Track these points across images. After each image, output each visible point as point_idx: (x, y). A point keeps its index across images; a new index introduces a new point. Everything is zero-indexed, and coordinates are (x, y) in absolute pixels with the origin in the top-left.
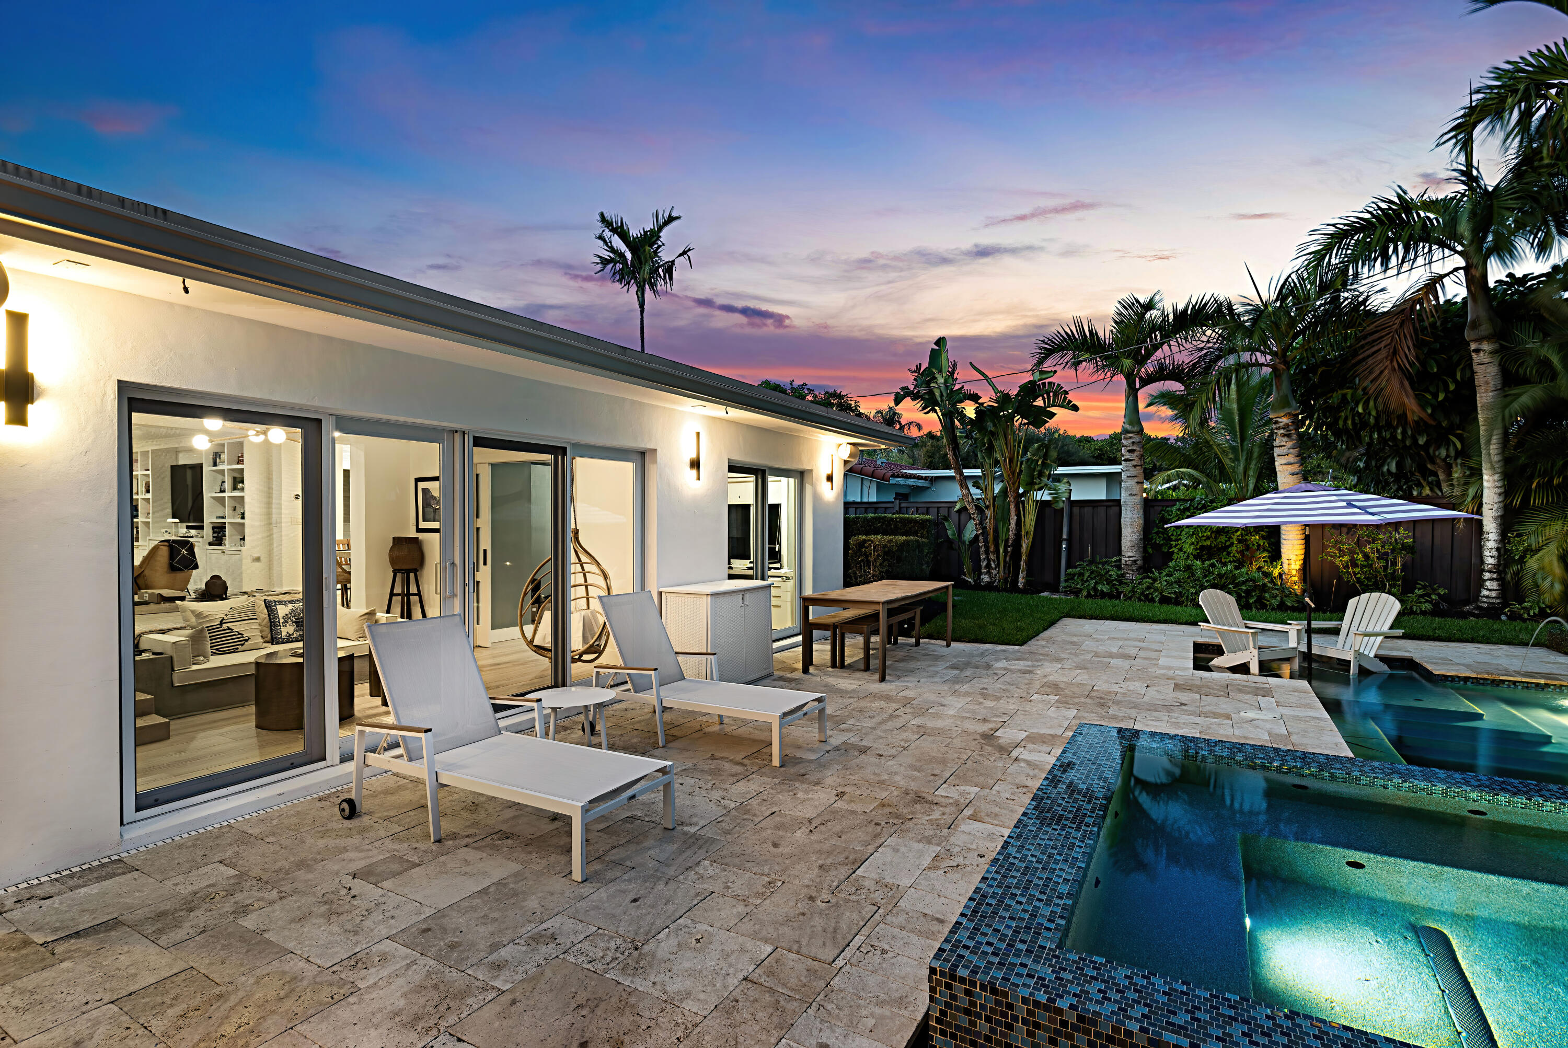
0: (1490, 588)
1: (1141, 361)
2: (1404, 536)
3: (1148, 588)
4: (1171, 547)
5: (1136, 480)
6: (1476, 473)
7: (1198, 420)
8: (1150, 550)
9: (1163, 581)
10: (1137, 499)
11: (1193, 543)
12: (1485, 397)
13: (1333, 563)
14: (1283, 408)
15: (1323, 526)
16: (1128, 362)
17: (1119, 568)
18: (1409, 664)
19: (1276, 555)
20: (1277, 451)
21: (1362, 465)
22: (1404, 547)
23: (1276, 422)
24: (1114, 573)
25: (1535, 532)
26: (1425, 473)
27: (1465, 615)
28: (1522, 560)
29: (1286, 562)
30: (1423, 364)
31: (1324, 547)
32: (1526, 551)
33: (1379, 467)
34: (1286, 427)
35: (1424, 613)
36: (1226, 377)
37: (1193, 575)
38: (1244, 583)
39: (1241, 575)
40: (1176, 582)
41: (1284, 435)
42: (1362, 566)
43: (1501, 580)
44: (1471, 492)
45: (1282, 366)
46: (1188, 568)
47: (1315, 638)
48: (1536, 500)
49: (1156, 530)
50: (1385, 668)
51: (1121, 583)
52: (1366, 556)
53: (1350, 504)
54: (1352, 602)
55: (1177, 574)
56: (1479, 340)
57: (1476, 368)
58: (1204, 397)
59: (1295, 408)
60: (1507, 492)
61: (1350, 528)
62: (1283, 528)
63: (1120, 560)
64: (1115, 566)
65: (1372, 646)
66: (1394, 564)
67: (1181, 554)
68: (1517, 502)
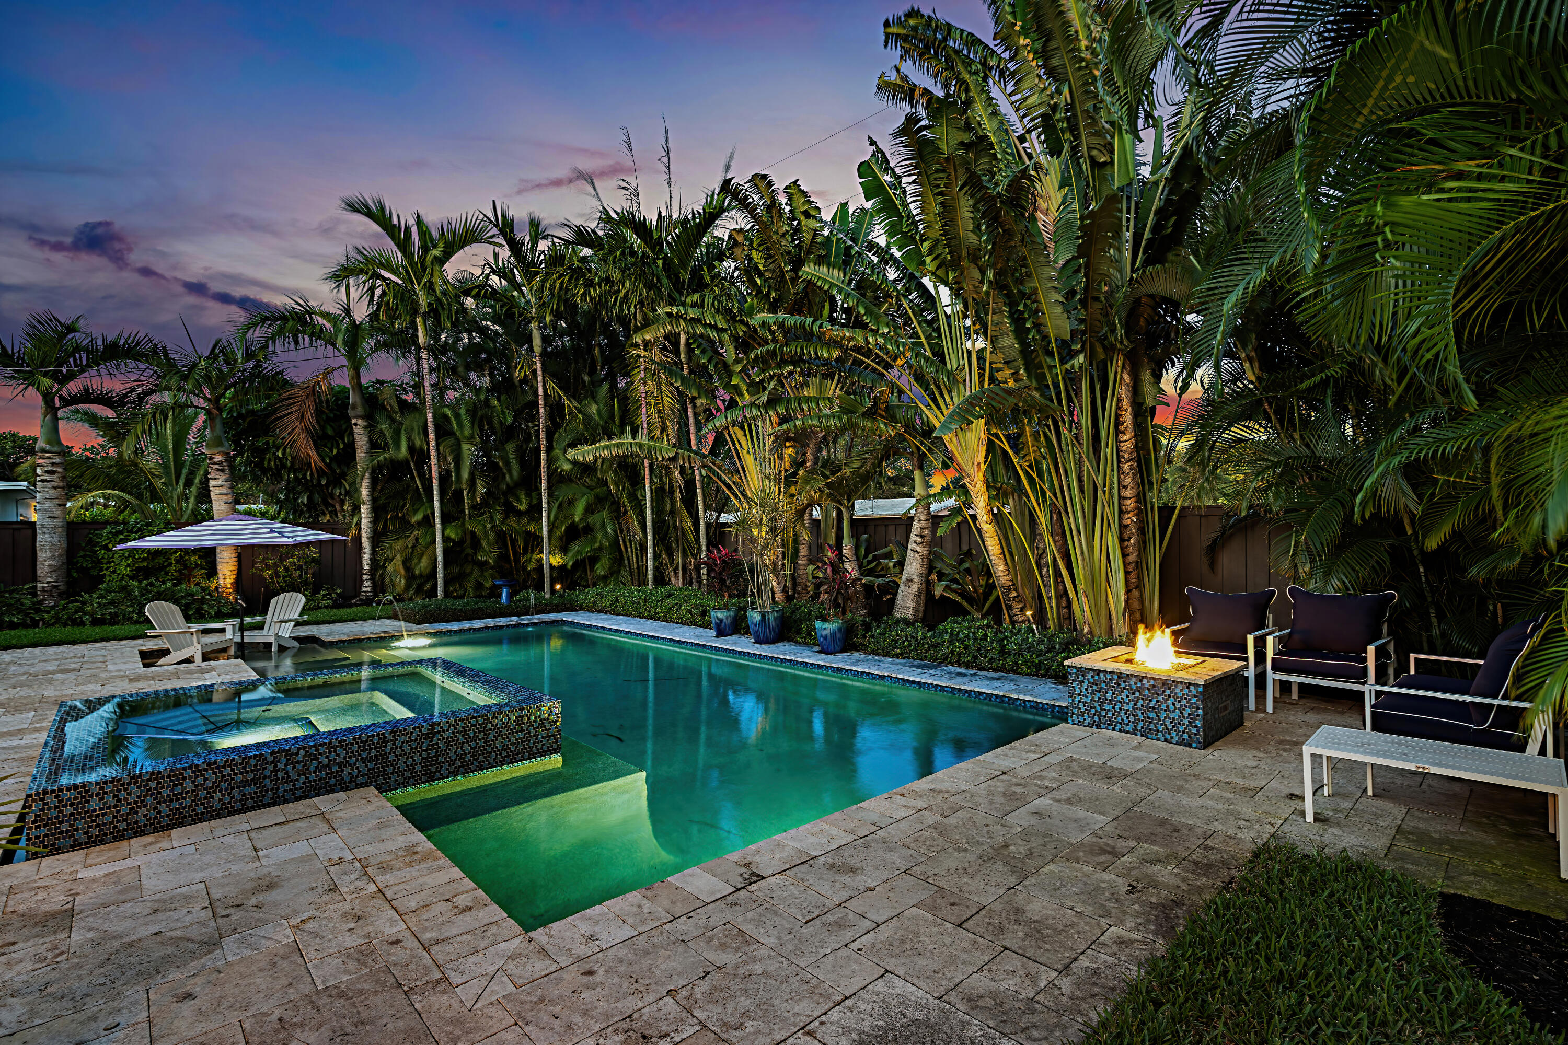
0: (366, 587)
1: (63, 380)
2: (313, 552)
3: (77, 612)
4: (102, 569)
5: (57, 502)
6: (356, 509)
7: (132, 448)
8: (75, 575)
9: (93, 603)
10: (58, 522)
11: (128, 565)
12: (361, 455)
13: (261, 575)
14: (218, 446)
15: (253, 547)
16: (46, 381)
17: (35, 595)
18: (313, 640)
19: (212, 571)
20: (212, 483)
21: (282, 497)
22: (314, 560)
23: (211, 458)
24: (27, 602)
25: (391, 547)
26: (328, 505)
27: (351, 606)
28: (384, 567)
29: (221, 577)
30: (323, 428)
31: (254, 563)
32: (386, 559)
33: (296, 500)
34: (220, 463)
35: (326, 607)
36: (162, 413)
37: (130, 594)
38: (183, 597)
39: (180, 591)
40: (109, 603)
41: (218, 470)
42: (284, 577)
43: (373, 580)
44: (355, 520)
45: (215, 411)
46: (124, 589)
47: (246, 633)
48: (391, 527)
49: (82, 553)
50: (296, 644)
51: (38, 610)
52: (286, 569)
53: (272, 531)
54: (273, 601)
55: (110, 596)
56: (357, 417)
57: (356, 436)
58: (139, 427)
59: (228, 447)
60: (375, 521)
61: (275, 547)
62: (219, 549)
63: (35, 587)
64: (29, 594)
65: (287, 631)
66: (307, 573)
67: (115, 576)
68: (380, 528)
